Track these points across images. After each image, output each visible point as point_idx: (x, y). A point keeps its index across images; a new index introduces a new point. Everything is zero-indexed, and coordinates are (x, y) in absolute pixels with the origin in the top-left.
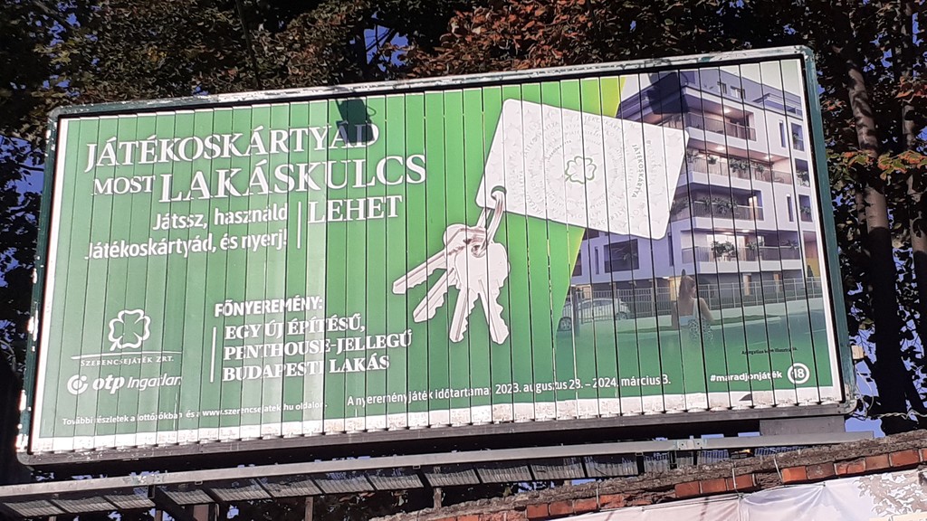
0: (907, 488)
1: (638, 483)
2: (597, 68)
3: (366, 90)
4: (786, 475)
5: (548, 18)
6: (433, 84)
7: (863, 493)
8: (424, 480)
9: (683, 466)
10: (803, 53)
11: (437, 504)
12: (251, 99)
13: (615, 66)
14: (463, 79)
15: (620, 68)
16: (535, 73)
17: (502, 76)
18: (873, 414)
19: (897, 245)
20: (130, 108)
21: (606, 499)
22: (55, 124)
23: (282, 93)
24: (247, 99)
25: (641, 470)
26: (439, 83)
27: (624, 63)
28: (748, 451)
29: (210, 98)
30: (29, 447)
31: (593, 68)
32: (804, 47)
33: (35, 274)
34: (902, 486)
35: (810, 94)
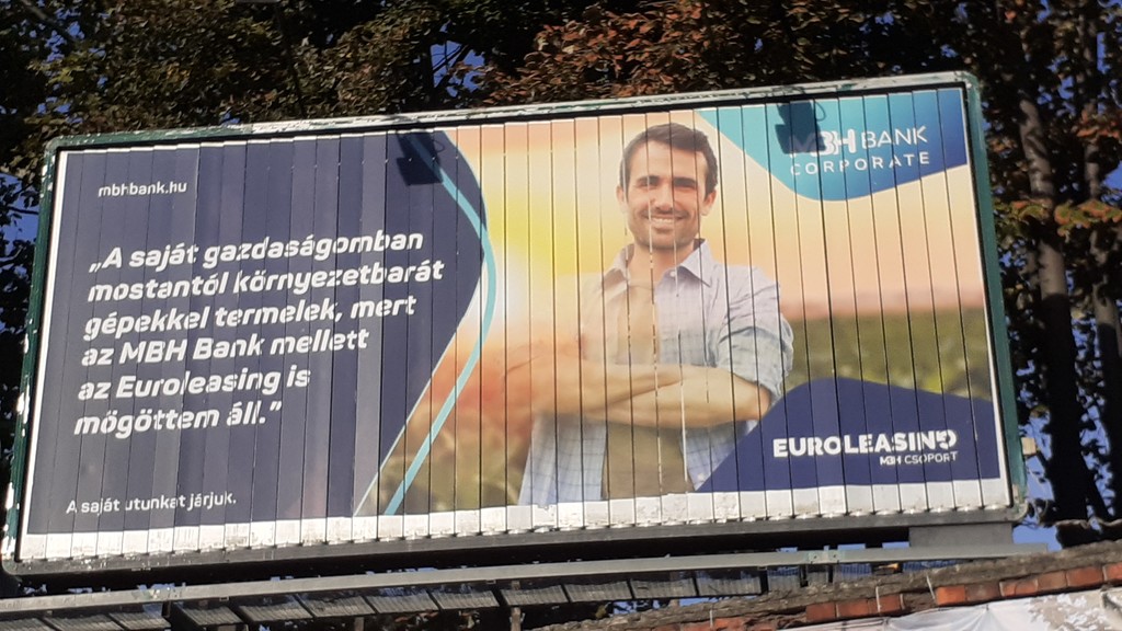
0: (1088, 613)
1: (762, 605)
2: (714, 96)
3: (433, 120)
4: (942, 596)
5: (654, 36)
6: (516, 114)
7: (1035, 618)
8: (500, 598)
9: (816, 584)
10: (965, 80)
11: (515, 626)
12: (293, 129)
13: (737, 93)
14: (551, 108)
15: (743, 97)
16: (639, 101)
17: (600, 104)
18: (1048, 520)
19: (1077, 316)
20: (145, 139)
21: (722, 622)
22: (53, 159)
23: (331, 123)
24: (287, 130)
25: (765, 588)
26: (523, 113)
27: (747, 90)
28: (895, 566)
29: (243, 128)
30: (16, 553)
31: (710, 95)
32: (966, 73)
33: (27, 341)
34: (1082, 611)
35: (973, 130)
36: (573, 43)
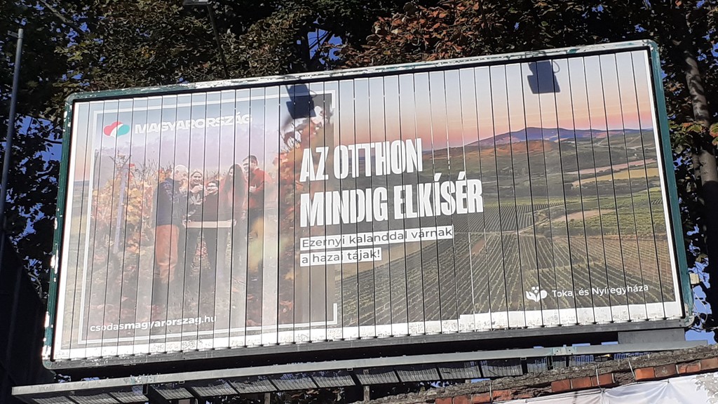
1: (522, 382)
2: (488, 58)
3: (309, 78)
4: (639, 374)
5: (450, 20)
6: (361, 73)
7: (699, 387)
8: (356, 380)
9: (558, 368)
10: (650, 45)
11: (366, 397)
12: (221, 86)
13: (502, 57)
14: (384, 69)
15: (506, 59)
16: (440, 63)
17: (414, 66)
18: (707, 327)
20: (128, 93)
21: (498, 393)
22: (71, 107)
23: (245, 81)
24: (218, 86)
25: (525, 371)
26: (366, 72)
27: (509, 55)
28: (608, 355)
29: (189, 85)
30: (51, 356)
31: (485, 59)
32: (650, 41)
33: (56, 222)
35: (655, 77)
36: (398, 27)
